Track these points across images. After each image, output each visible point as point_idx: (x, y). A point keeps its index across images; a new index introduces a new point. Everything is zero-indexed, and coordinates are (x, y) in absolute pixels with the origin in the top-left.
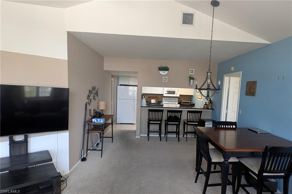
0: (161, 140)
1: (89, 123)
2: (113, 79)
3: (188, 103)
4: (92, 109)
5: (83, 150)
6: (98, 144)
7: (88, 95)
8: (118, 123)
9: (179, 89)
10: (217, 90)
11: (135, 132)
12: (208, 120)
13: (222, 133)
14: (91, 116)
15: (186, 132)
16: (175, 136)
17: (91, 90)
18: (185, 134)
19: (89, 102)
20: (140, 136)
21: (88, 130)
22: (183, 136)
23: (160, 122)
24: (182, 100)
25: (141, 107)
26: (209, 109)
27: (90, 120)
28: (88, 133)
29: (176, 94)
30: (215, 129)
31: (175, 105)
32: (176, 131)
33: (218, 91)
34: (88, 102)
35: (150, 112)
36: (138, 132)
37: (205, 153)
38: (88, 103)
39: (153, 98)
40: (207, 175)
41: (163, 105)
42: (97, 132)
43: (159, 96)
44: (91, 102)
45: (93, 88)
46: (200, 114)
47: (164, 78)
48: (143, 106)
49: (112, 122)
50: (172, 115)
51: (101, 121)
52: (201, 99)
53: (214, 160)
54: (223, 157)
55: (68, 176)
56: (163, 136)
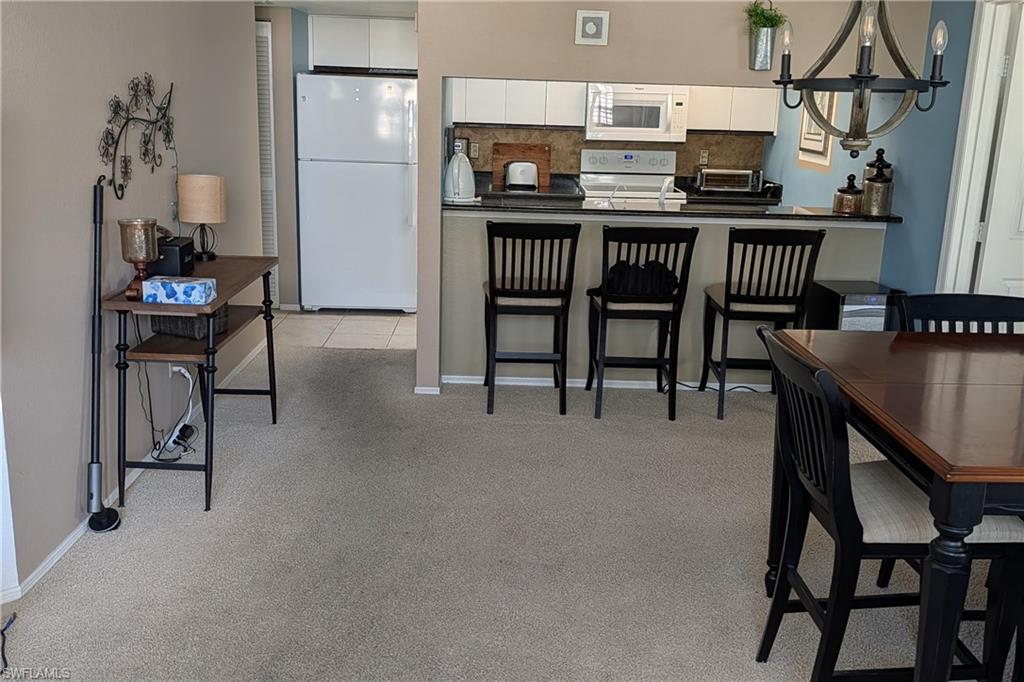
0: (563, 411)
1: (125, 306)
2: (267, 30)
3: (740, 180)
4: (138, 222)
5: (95, 467)
6: (186, 432)
7: (109, 134)
8: (307, 305)
9: (682, 92)
10: (921, 86)
11: (407, 361)
12: (862, 289)
13: (944, 366)
14: (136, 263)
15: (718, 364)
16: (653, 385)
17: (125, 99)
18: (711, 373)
19: (119, 174)
20: (442, 387)
21: (122, 348)
22: (702, 388)
23: (556, 302)
24: (704, 161)
25: (446, 206)
26: (869, 218)
27: (129, 288)
28: (122, 367)
29: (668, 129)
30: (897, 339)
31: (657, 195)
32: (655, 356)
33: (925, 99)
34: (109, 177)
35: (498, 241)
36: (428, 364)
37: (824, 493)
38: (112, 182)
39: (525, 152)
40: (833, 617)
41: (583, 198)
42: (176, 363)
43: (561, 143)
44: (126, 174)
45: (135, 87)
46: (808, 248)
47: (586, 21)
48: (458, 200)
49: (267, 301)
50: (632, 261)
51: (195, 294)
52: (822, 154)
53: (876, 532)
54: (932, 519)
55: (15, 616)
56: (576, 382)
